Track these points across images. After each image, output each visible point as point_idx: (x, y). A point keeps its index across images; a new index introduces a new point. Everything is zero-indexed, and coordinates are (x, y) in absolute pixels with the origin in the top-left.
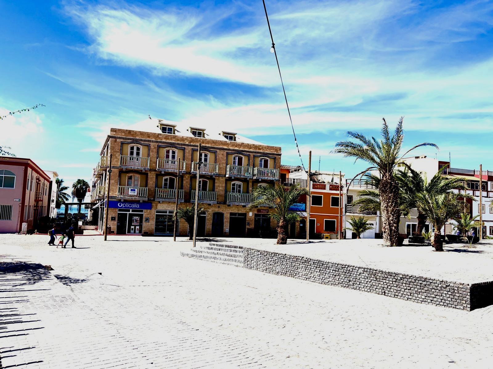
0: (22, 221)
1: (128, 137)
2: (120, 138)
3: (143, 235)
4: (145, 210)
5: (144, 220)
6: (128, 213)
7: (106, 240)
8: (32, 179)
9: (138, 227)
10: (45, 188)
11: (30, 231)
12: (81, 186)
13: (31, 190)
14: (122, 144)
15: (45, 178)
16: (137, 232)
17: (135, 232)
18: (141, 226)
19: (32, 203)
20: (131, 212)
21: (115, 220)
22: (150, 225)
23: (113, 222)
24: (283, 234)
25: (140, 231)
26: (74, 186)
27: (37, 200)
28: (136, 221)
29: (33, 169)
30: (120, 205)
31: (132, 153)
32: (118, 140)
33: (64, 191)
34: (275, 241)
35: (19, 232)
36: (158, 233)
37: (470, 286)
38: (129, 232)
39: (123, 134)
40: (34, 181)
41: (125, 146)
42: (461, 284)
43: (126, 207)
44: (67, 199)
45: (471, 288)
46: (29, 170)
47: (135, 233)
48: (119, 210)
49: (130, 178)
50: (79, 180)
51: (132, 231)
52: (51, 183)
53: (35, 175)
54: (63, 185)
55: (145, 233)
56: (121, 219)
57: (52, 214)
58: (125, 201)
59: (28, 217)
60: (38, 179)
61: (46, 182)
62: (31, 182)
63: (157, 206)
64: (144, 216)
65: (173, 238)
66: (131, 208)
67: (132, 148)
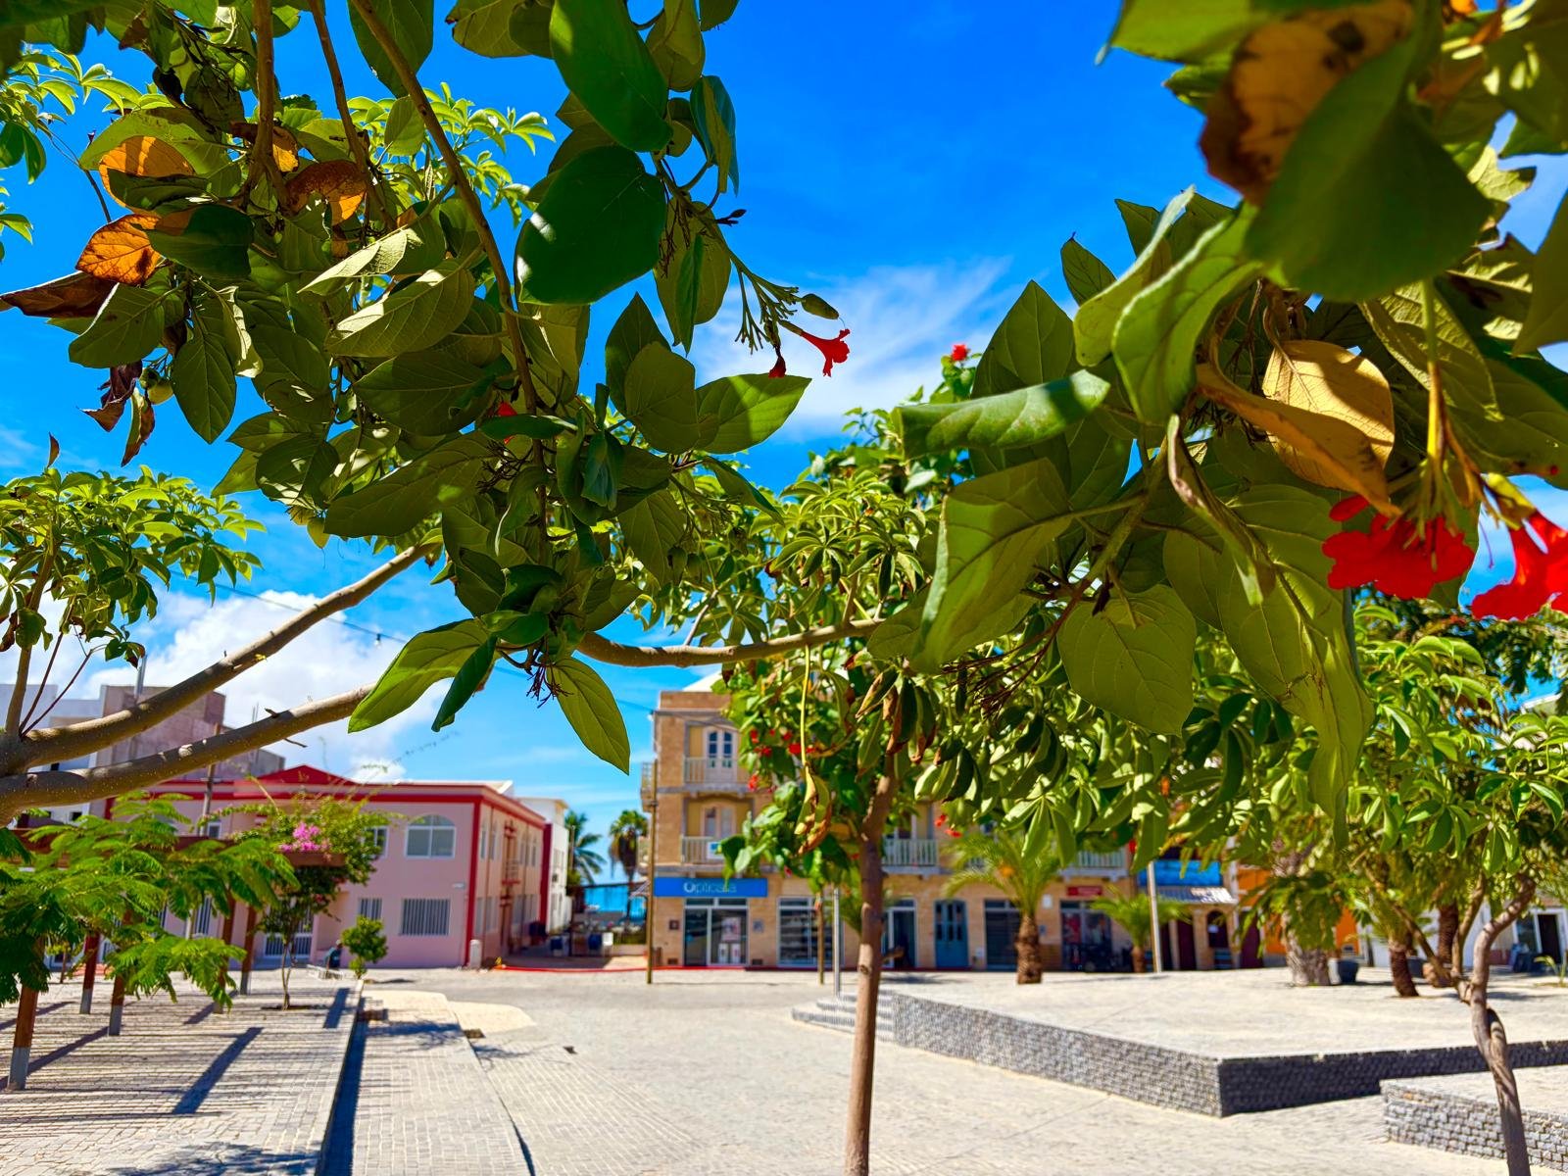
0: (469, 937)
1: (700, 710)
2: (681, 714)
3: (748, 969)
4: (750, 900)
5: (750, 925)
6: (709, 908)
7: (650, 981)
8: (493, 828)
9: (736, 947)
10: (531, 845)
11: (488, 964)
12: (630, 830)
13: (491, 856)
14: (689, 727)
15: (529, 822)
16: (736, 959)
17: (729, 960)
18: (743, 942)
19: (497, 889)
20: (716, 906)
21: (677, 928)
22: (767, 940)
23: (673, 933)
24: (1029, 960)
25: (743, 959)
26: (615, 831)
27: (508, 883)
28: (732, 928)
29: (494, 806)
30: (689, 887)
31: (713, 749)
32: (678, 720)
33: (588, 848)
34: (1013, 977)
35: (465, 963)
36: (789, 963)
37: (1220, 1062)
38: (715, 959)
39: (690, 702)
40: (500, 832)
41: (695, 733)
42: (1207, 1059)
43: (704, 894)
44: (597, 869)
45: (1220, 1068)
46: (485, 810)
47: (729, 965)
48: (689, 902)
49: (711, 815)
50: (625, 813)
51: (723, 959)
52: (547, 831)
53: (501, 819)
54: (587, 829)
55: (754, 962)
56: (694, 925)
57: (556, 913)
58: (701, 878)
59: (486, 927)
60: (510, 829)
61: (532, 830)
62: (492, 838)
63: (780, 886)
64: (750, 915)
65: (816, 976)
66: (716, 895)
67: (713, 736)
